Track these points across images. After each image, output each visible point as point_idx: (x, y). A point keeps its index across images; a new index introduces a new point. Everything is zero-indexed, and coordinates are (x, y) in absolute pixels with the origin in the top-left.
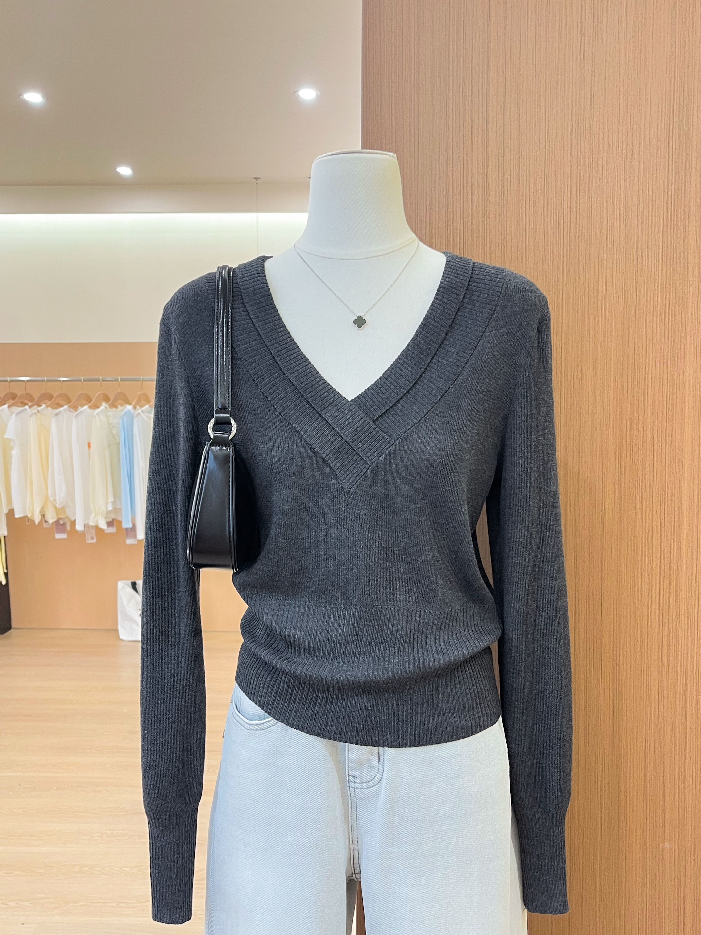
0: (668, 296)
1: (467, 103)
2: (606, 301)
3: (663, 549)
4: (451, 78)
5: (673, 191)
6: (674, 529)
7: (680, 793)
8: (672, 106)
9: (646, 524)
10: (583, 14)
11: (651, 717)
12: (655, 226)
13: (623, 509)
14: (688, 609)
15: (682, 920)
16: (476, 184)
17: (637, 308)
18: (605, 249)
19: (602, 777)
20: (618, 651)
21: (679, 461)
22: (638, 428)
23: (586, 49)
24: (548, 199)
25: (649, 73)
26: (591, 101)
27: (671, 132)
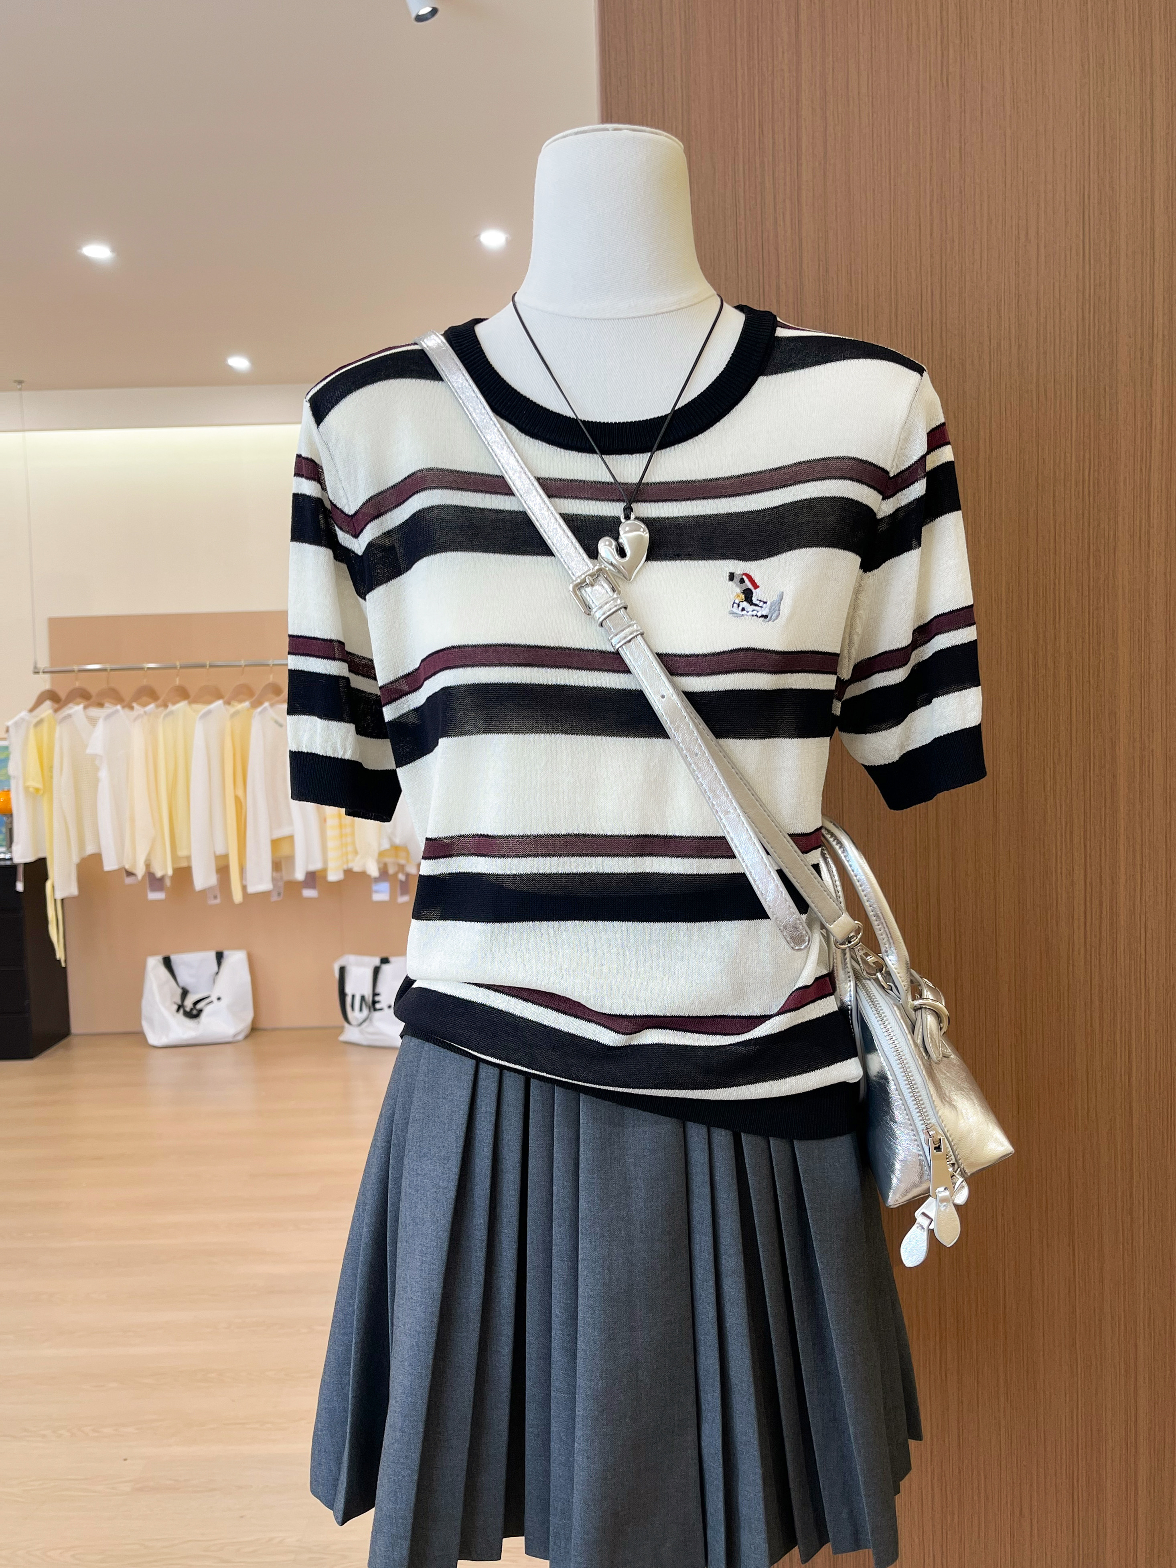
0: (1087, 456)
1: (766, 160)
3: (1089, 851)
4: (740, 120)
5: (1092, 290)
7: (1126, 1230)
8: (1087, 158)
9: (1061, 813)
10: (944, 13)
11: (1076, 1113)
12: (1064, 346)
13: (1025, 791)
16: (783, 287)
17: (1040, 476)
18: (988, 383)
21: (1110, 714)
22: (1046, 665)
23: (951, 69)
24: (896, 309)
25: (1049, 107)
26: (960, 152)
27: (1086, 196)
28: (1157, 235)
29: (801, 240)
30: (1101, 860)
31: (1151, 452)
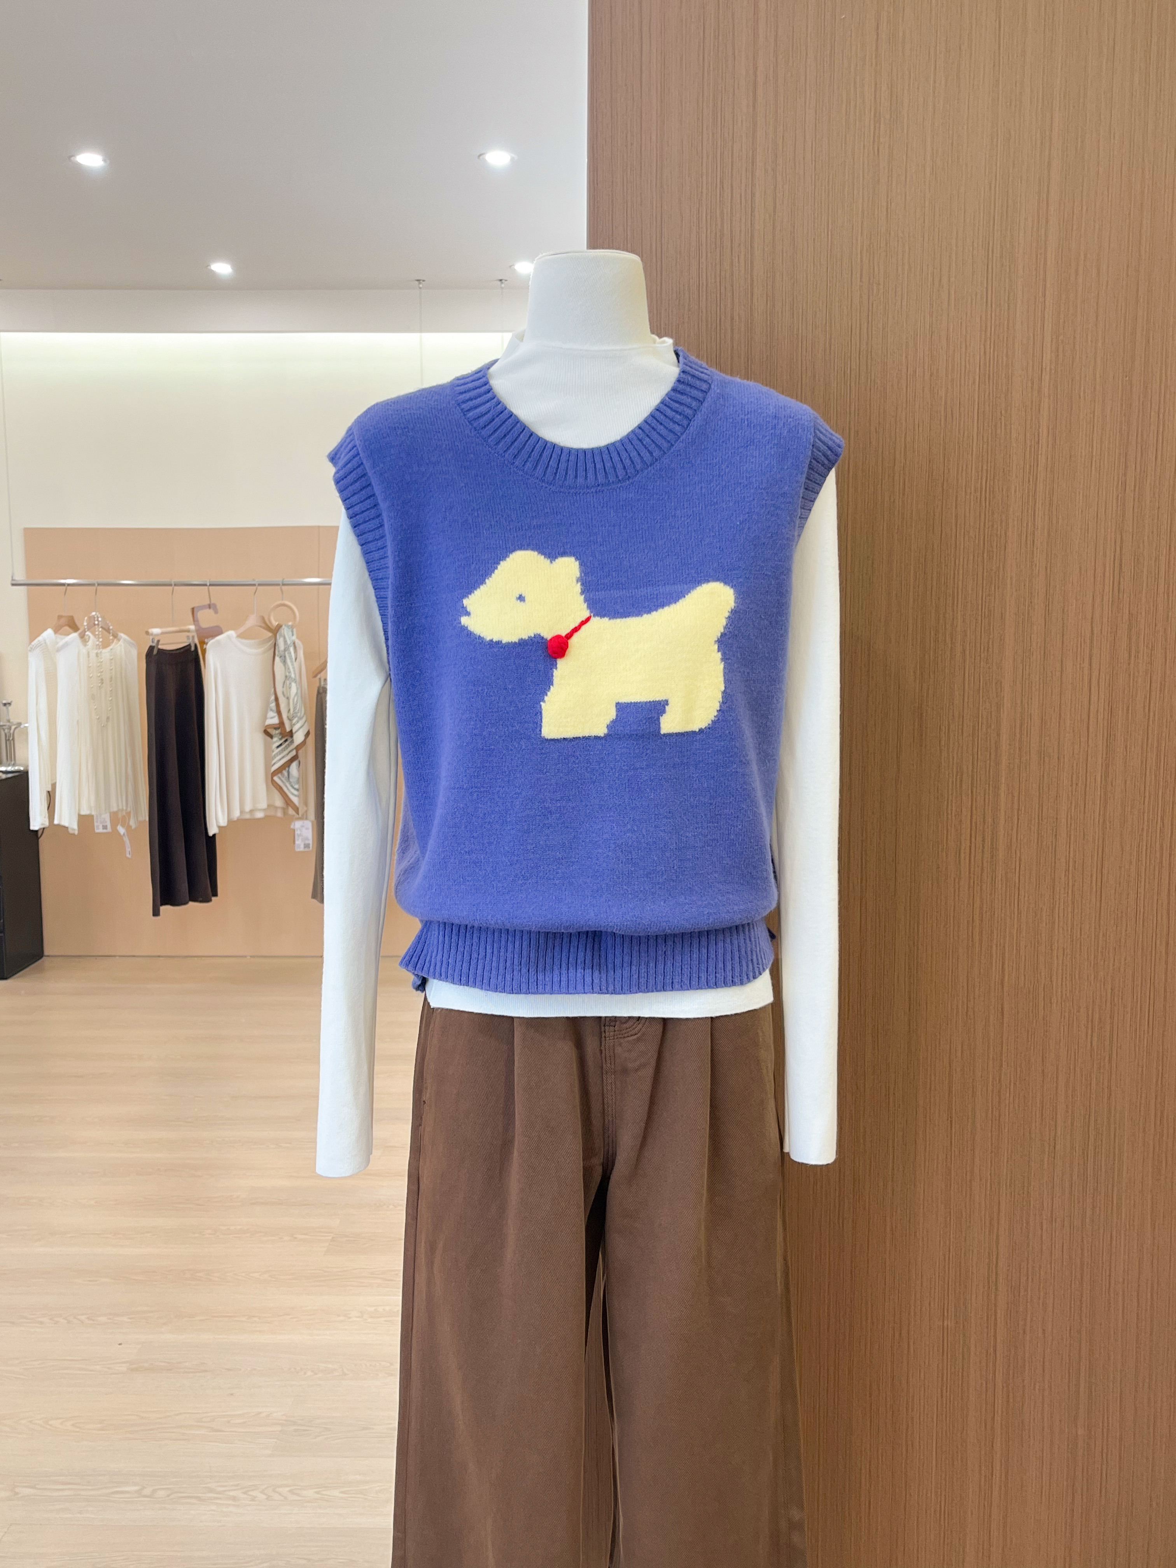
0: (985, 467)
1: (725, 211)
2: (904, 474)
3: (974, 797)
4: (704, 177)
5: (993, 329)
6: (989, 771)
7: (995, 1109)
8: (992, 218)
9: (953, 764)
10: (878, 93)
11: (957, 1012)
13: (924, 745)
14: (1006, 873)
15: (994, 1269)
16: (736, 318)
17: (945, 483)
19: (894, 1090)
20: (916, 928)
21: (996, 683)
22: (945, 641)
23: (881, 140)
24: (830, 339)
26: (887, 209)
27: (990, 251)
28: (1048, 285)
29: (752, 280)
30: (985, 804)
31: (1037, 466)
